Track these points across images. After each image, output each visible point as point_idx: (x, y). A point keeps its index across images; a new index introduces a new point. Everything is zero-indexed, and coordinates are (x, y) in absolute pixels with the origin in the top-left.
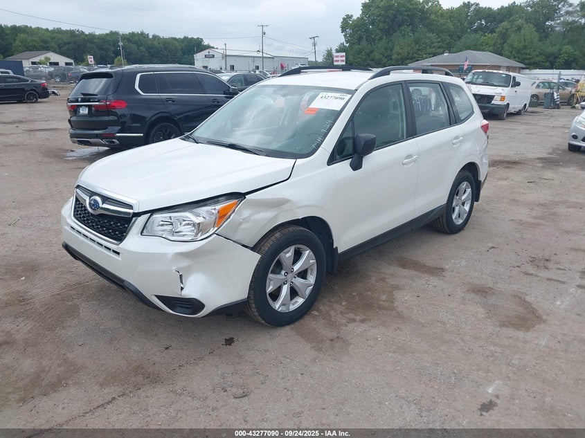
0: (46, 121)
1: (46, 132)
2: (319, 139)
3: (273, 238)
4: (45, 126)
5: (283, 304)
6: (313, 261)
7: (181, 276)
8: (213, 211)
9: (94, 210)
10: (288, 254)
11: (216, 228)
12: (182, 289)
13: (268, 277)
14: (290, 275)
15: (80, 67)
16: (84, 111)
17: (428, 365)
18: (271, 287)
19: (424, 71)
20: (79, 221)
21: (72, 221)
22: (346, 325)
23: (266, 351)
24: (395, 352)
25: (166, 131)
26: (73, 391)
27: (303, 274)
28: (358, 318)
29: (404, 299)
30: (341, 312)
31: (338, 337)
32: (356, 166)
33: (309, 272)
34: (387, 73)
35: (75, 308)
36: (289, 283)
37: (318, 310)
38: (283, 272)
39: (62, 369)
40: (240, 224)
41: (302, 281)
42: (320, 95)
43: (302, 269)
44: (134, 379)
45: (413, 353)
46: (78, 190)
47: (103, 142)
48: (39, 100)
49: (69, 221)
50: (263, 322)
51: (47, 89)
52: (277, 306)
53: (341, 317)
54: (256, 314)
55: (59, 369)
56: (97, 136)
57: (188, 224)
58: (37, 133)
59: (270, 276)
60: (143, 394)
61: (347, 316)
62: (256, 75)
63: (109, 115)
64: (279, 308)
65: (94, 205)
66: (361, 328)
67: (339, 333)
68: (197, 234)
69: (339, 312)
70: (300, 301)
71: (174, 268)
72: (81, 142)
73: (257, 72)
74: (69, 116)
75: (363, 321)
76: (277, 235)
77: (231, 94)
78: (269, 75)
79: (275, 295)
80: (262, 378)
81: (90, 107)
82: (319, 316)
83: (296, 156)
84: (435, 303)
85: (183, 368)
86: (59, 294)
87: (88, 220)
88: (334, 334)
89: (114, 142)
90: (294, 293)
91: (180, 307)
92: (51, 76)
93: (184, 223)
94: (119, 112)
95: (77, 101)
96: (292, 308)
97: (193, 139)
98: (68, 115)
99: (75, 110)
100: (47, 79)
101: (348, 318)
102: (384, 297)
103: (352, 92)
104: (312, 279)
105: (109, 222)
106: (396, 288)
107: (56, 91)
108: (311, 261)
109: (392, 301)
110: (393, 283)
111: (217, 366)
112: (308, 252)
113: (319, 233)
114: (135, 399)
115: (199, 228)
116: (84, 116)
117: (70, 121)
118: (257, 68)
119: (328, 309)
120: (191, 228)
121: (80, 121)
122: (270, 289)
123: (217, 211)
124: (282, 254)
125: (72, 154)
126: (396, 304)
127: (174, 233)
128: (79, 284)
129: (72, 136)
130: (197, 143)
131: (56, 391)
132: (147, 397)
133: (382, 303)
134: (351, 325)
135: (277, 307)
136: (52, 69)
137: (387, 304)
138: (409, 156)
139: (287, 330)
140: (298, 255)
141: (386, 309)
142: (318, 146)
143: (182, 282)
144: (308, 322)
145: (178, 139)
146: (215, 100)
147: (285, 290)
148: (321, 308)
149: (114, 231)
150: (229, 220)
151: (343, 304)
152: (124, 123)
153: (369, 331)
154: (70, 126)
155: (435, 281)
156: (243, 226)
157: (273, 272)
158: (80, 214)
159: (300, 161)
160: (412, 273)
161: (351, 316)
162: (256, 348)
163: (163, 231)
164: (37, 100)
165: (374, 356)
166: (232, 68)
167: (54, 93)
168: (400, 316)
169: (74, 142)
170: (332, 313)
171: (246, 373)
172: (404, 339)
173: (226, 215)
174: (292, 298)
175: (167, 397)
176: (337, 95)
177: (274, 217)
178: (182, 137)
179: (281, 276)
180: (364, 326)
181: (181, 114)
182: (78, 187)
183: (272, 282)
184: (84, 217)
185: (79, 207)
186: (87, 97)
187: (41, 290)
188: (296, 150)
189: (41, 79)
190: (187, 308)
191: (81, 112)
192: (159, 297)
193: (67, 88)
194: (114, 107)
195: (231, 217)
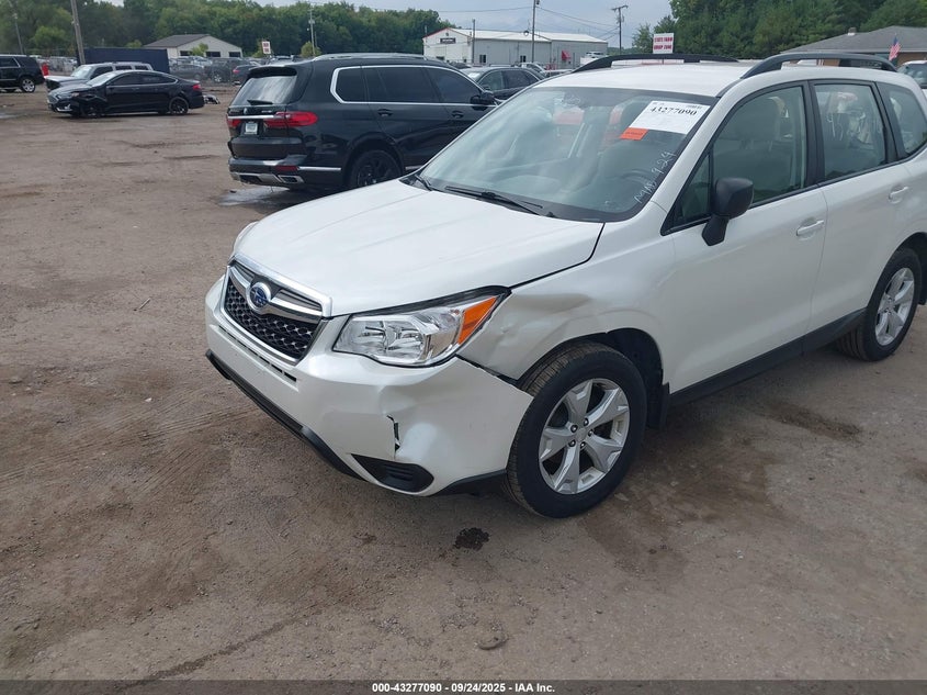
0: (198, 144)
1: (197, 162)
2: (648, 186)
3: (556, 366)
4: (195, 151)
5: (566, 481)
6: (623, 408)
7: (396, 426)
8: (454, 315)
9: (258, 306)
10: (581, 394)
11: (458, 345)
12: (397, 447)
13: (544, 433)
14: (582, 430)
15: (250, 59)
16: (251, 129)
17: (836, 617)
18: (547, 451)
19: (845, 63)
20: (232, 317)
21: (223, 317)
22: (678, 526)
23: (535, 562)
24: (769, 585)
25: (377, 164)
26: (214, 603)
27: (604, 430)
28: (700, 513)
29: (784, 482)
30: (669, 499)
31: (663, 547)
32: (714, 236)
33: (615, 425)
34: (776, 66)
35: (225, 456)
36: (578, 444)
37: (626, 492)
38: (569, 425)
39: (199, 563)
40: (500, 338)
41: (601, 441)
42: (651, 105)
43: (604, 422)
44: (310, 593)
45: (805, 590)
46: (233, 269)
47: (280, 178)
48: (190, 111)
49: (217, 317)
50: (531, 510)
51: (201, 94)
52: (557, 483)
53: (669, 507)
54: (520, 495)
55: (196, 563)
56: (269, 169)
57: (411, 336)
58: (184, 162)
59: (547, 431)
60: (326, 624)
61: (681, 508)
62: (523, 72)
63: (289, 136)
64: (558, 488)
65: (259, 297)
66: (706, 533)
67: (665, 539)
68: (425, 353)
69: (665, 499)
70: (596, 476)
71: (385, 412)
72: (245, 179)
73: (524, 66)
74: (228, 137)
75: (709, 519)
76: (564, 360)
77: (483, 104)
78: (544, 71)
79: (554, 464)
80: (529, 614)
81: (260, 122)
82: (628, 503)
83: (604, 217)
84: (845, 493)
85: (393, 581)
86: (200, 431)
87: (246, 317)
88: (657, 541)
89: (295, 180)
90: (586, 461)
91: (394, 476)
92: (208, 73)
93: (404, 333)
94: (305, 130)
95: (241, 113)
96: (582, 486)
97: (423, 182)
98: (227, 135)
99: (237, 127)
100: (203, 79)
101: (681, 512)
102: (747, 476)
103: (711, 102)
104: (619, 438)
105: (280, 324)
106: (770, 459)
107: (214, 97)
108: (620, 408)
109: (762, 483)
110: (764, 450)
111: (450, 583)
112: (615, 391)
113: (636, 356)
114: (312, 631)
115: (429, 342)
116: (250, 136)
117: (230, 145)
118: (524, 59)
119: (646, 492)
120: (414, 342)
121: (246, 146)
122: (545, 454)
123: (460, 315)
124: (570, 394)
125: (232, 197)
126: (770, 490)
127: (385, 349)
128: (232, 415)
129: (234, 168)
130: (430, 189)
131: (187, 602)
132: (332, 629)
133: (744, 487)
134: (688, 526)
135: (556, 485)
136: (210, 63)
137: (753, 490)
138: (809, 221)
139: (571, 526)
140: (597, 397)
141: (751, 498)
142: (646, 198)
143: (397, 437)
144: (608, 512)
145: (396, 182)
146: (456, 112)
147: (571, 456)
148: (633, 488)
149: (289, 340)
150: (481, 331)
151: (673, 484)
152: (312, 149)
153: (721, 538)
154: (230, 153)
155: (842, 450)
156: (504, 343)
157: (552, 425)
158: (235, 306)
159: (611, 227)
160: (801, 432)
161: (688, 507)
162: (517, 553)
163: (370, 344)
164: (186, 110)
165: (732, 589)
166: (483, 59)
167: (211, 99)
168: (778, 514)
169: (235, 178)
170: (653, 500)
171: (500, 601)
172: (786, 560)
173: (476, 322)
174: (582, 470)
175: (365, 633)
176: (683, 106)
177: (559, 329)
178: (405, 177)
179: (566, 432)
180: (710, 531)
181: (402, 135)
182: (234, 263)
183: (550, 443)
184: (240, 312)
185: (233, 295)
186: (256, 107)
187: (175, 422)
188: (605, 207)
189: (194, 78)
190: (404, 479)
191: (247, 130)
192: (359, 459)
193: (230, 93)
194: (297, 123)
195: (485, 326)
